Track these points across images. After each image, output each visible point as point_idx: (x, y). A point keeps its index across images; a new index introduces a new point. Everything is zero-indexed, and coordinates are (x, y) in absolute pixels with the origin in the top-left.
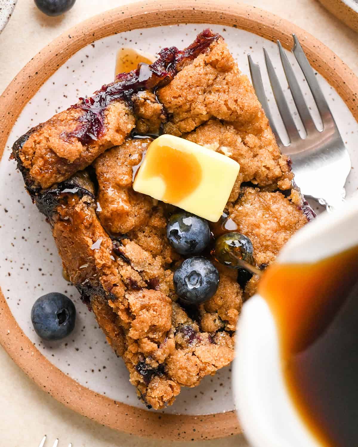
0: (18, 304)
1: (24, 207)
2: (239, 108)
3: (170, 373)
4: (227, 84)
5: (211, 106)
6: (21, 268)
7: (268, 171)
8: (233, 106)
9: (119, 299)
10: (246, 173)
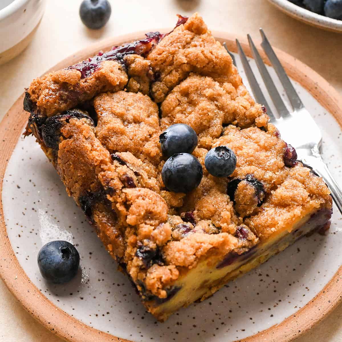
0: (27, 259)
1: (35, 186)
2: (214, 57)
3: (168, 258)
4: (203, 41)
5: (190, 55)
6: (31, 232)
7: (245, 110)
8: (209, 55)
9: (117, 191)
10: (226, 110)
